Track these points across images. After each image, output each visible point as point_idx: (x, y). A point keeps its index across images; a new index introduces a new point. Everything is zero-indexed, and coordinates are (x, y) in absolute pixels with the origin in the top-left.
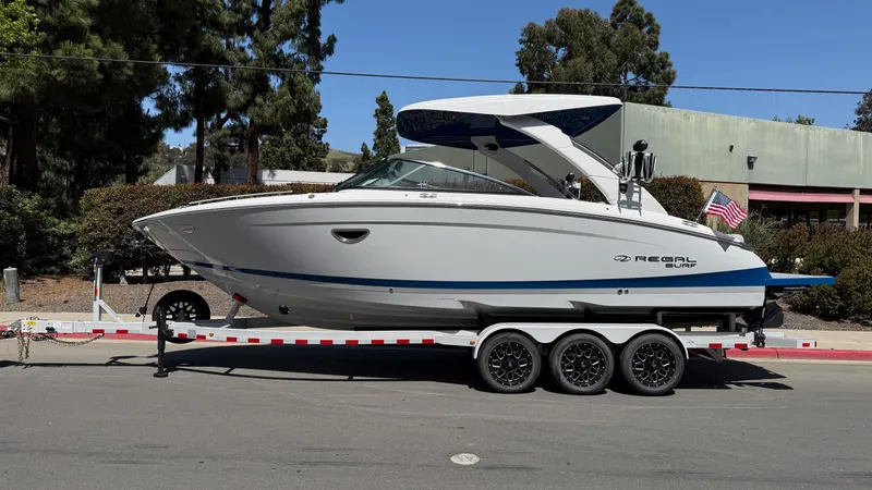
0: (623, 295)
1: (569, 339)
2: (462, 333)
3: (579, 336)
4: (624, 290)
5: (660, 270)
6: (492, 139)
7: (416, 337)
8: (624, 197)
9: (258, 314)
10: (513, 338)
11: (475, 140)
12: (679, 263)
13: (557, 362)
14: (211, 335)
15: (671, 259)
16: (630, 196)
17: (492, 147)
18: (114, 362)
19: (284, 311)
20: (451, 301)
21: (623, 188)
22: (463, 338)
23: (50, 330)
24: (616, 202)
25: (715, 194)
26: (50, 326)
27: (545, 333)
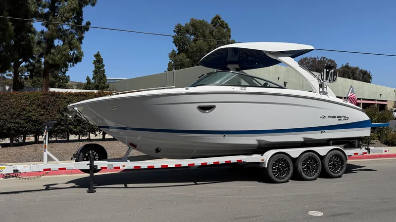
0: (323, 133)
1: (304, 155)
2: (254, 156)
3: (307, 153)
4: (323, 131)
5: (336, 122)
6: (237, 66)
7: (234, 159)
8: (321, 90)
9: (141, 154)
10: (282, 156)
11: (229, 66)
12: (343, 118)
13: (300, 167)
14: (124, 166)
15: (339, 117)
16: (323, 89)
17: (237, 70)
18: (48, 188)
19: (157, 150)
20: (252, 140)
21: (321, 86)
22: (255, 158)
23: (16, 171)
24: (318, 92)
25: (351, 89)
26: (15, 169)
27: (294, 153)
